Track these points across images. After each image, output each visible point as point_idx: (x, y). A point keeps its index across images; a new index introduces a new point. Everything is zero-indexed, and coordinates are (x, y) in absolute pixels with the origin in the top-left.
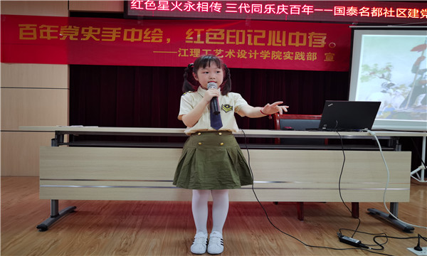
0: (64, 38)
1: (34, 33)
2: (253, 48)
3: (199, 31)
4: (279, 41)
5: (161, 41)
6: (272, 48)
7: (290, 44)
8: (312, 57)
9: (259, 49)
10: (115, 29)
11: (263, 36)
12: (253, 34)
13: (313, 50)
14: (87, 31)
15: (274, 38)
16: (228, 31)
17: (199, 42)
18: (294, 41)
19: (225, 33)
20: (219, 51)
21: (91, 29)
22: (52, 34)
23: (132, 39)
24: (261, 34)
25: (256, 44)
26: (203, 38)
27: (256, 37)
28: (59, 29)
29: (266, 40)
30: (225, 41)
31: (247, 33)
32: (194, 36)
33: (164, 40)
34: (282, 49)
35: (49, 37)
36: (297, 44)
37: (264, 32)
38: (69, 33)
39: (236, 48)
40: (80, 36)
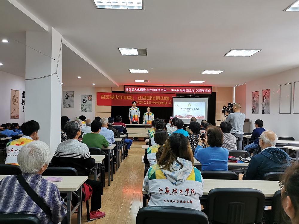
0: (111, 99)
1: (104, 97)
2: (153, 101)
3: (140, 96)
4: (158, 99)
5: (132, 99)
6: (157, 101)
7: (161, 100)
8: (166, 103)
9: (154, 101)
10: (122, 96)
11: (155, 98)
12: (153, 97)
13: (166, 101)
14: (116, 96)
15: (158, 98)
16: (147, 96)
17: (140, 99)
18: (162, 99)
19: (146, 97)
20: (145, 102)
21: (117, 96)
22: (108, 98)
23: (126, 99)
24: (154, 97)
25: (153, 100)
26: (141, 99)
27: (153, 98)
28: (110, 96)
29: (155, 99)
30: (146, 99)
31: (151, 97)
32: (139, 98)
33: (133, 99)
34: (159, 101)
35: (107, 98)
36: (163, 100)
37: (155, 96)
38: (112, 97)
39: (149, 101)
40: (115, 98)
